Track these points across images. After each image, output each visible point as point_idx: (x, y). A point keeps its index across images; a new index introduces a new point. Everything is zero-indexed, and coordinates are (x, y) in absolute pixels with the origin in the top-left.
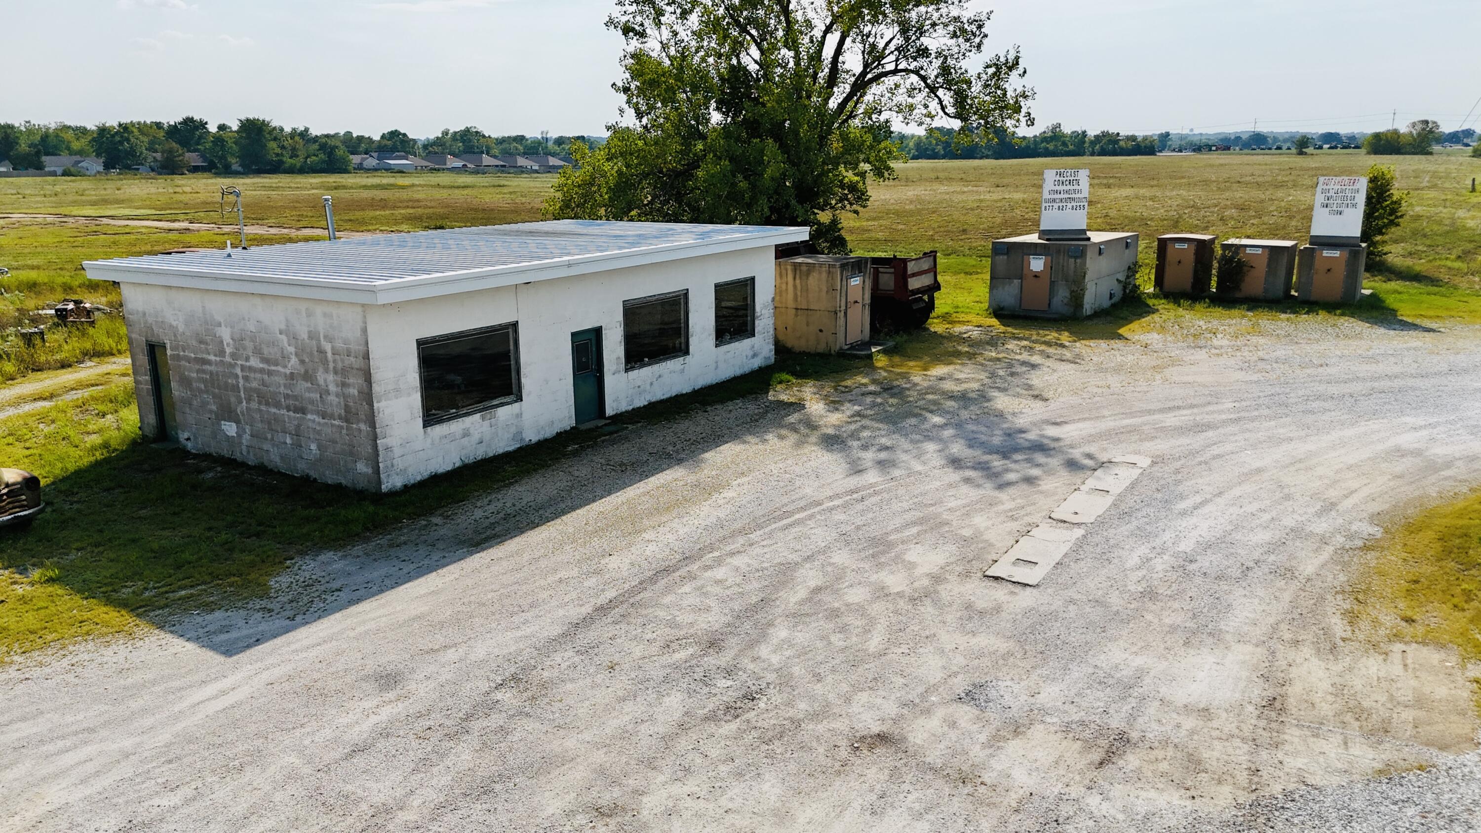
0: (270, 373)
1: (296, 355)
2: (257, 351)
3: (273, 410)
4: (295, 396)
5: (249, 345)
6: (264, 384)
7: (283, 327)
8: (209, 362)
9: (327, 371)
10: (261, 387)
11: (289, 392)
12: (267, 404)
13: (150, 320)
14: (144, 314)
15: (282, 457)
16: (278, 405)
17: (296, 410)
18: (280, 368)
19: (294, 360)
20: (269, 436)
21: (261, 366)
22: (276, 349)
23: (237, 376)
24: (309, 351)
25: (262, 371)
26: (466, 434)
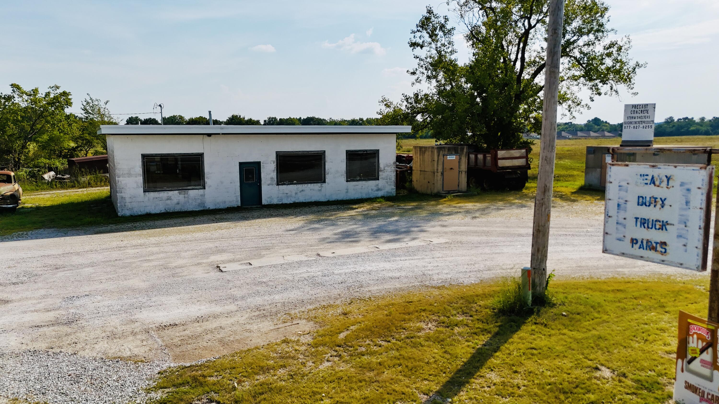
26: (169, 199)
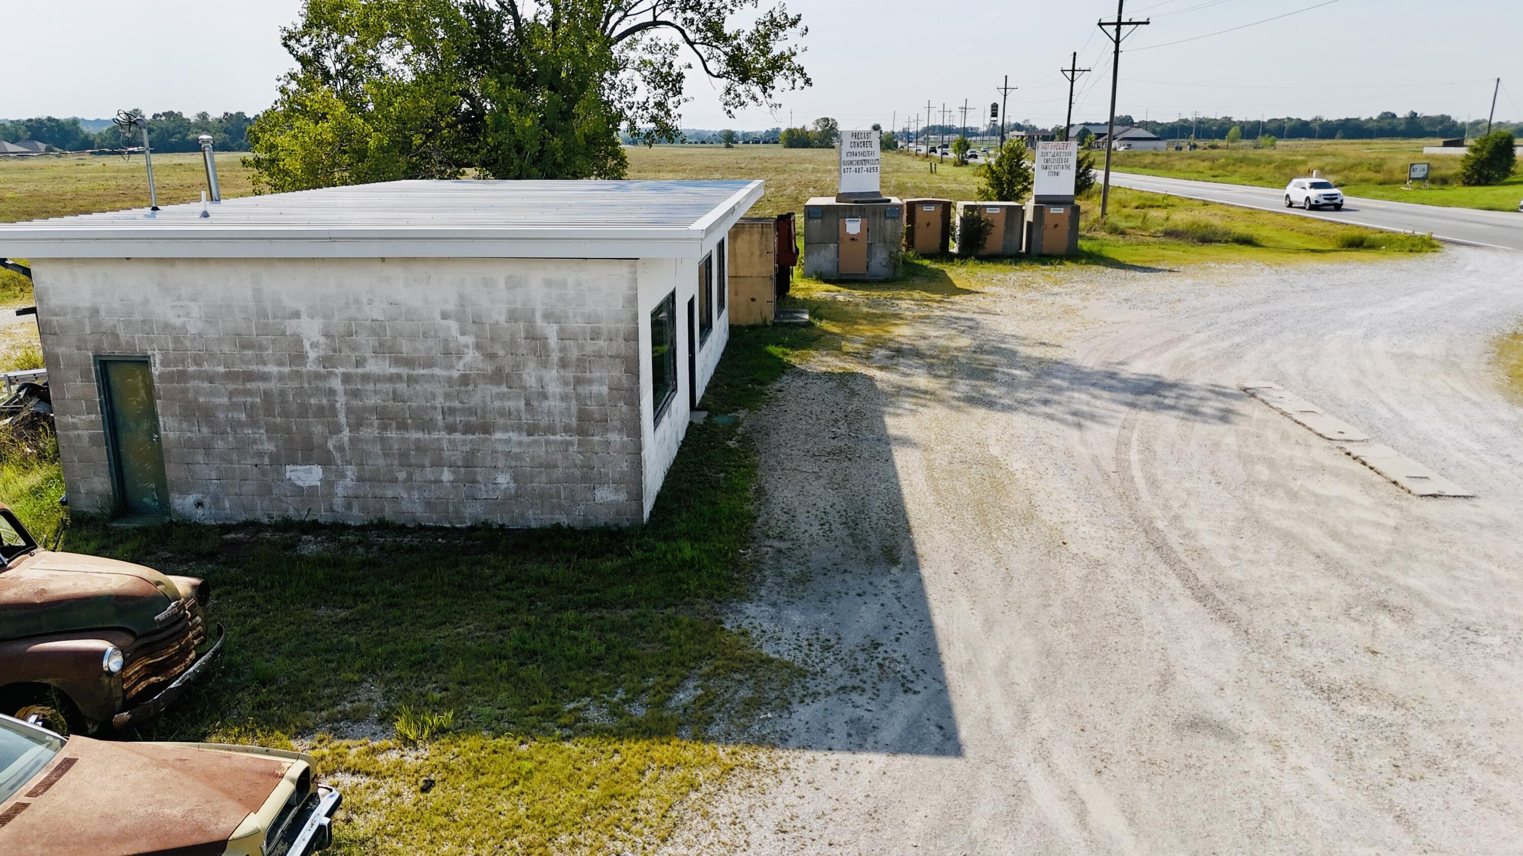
0: (411, 380)
1: (478, 347)
2: (384, 349)
3: (415, 435)
4: (470, 409)
5: (366, 341)
6: (396, 397)
7: (451, 307)
8: (265, 377)
9: (544, 364)
10: (391, 403)
11: (456, 404)
12: (402, 426)
13: (108, 321)
14: (95, 312)
15: (428, 504)
16: (427, 426)
17: (468, 429)
18: (437, 371)
19: (471, 356)
20: (402, 476)
21: (393, 370)
22: (431, 342)
23: (332, 392)
24: (507, 338)
25: (391, 379)
